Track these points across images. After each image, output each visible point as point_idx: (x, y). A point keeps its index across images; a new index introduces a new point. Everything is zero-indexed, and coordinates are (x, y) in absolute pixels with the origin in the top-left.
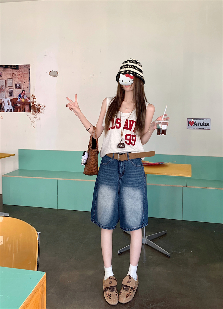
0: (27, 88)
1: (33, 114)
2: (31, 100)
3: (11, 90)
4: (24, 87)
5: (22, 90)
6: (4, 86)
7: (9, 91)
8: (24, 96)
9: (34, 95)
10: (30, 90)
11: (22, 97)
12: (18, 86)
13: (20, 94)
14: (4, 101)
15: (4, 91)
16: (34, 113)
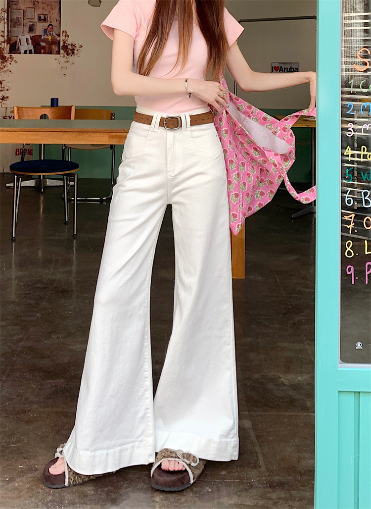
0: (57, 21)
1: (64, 57)
2: (62, 38)
3: (31, 23)
4: (52, 19)
5: (49, 23)
6: (21, 18)
7: (28, 26)
8: (51, 32)
9: (66, 31)
10: (60, 24)
11: (48, 34)
12: (43, 17)
13: (46, 29)
14: (20, 39)
15: (20, 25)
16: (66, 55)
